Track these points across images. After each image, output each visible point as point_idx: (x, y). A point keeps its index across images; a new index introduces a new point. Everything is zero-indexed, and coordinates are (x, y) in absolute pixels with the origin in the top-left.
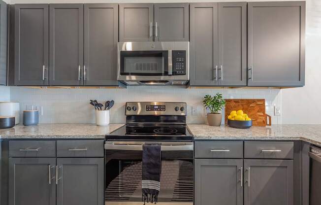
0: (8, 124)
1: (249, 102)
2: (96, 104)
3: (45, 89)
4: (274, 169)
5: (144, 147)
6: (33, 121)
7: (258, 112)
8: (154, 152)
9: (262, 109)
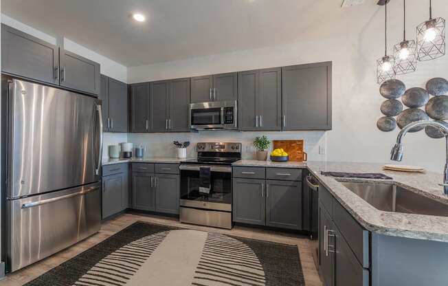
0: (129, 155)
1: (291, 142)
2: (178, 144)
3: (148, 134)
4: (287, 188)
5: (201, 168)
6: (141, 155)
7: (298, 150)
8: (206, 171)
9: (301, 149)
